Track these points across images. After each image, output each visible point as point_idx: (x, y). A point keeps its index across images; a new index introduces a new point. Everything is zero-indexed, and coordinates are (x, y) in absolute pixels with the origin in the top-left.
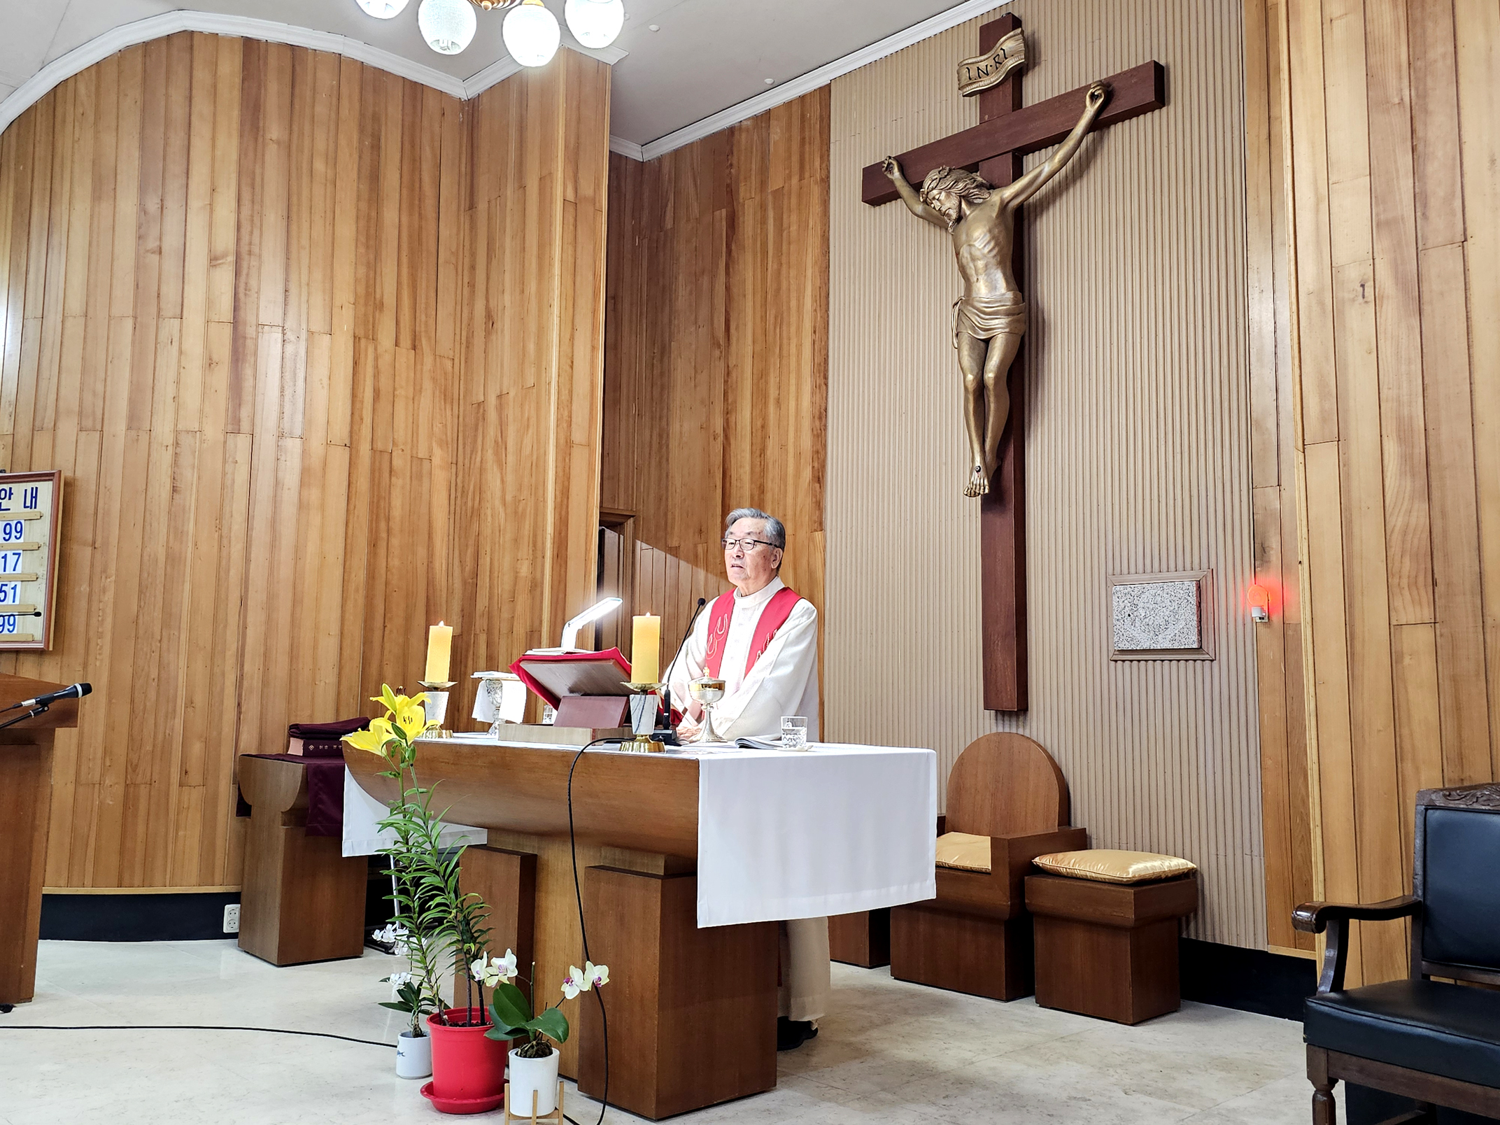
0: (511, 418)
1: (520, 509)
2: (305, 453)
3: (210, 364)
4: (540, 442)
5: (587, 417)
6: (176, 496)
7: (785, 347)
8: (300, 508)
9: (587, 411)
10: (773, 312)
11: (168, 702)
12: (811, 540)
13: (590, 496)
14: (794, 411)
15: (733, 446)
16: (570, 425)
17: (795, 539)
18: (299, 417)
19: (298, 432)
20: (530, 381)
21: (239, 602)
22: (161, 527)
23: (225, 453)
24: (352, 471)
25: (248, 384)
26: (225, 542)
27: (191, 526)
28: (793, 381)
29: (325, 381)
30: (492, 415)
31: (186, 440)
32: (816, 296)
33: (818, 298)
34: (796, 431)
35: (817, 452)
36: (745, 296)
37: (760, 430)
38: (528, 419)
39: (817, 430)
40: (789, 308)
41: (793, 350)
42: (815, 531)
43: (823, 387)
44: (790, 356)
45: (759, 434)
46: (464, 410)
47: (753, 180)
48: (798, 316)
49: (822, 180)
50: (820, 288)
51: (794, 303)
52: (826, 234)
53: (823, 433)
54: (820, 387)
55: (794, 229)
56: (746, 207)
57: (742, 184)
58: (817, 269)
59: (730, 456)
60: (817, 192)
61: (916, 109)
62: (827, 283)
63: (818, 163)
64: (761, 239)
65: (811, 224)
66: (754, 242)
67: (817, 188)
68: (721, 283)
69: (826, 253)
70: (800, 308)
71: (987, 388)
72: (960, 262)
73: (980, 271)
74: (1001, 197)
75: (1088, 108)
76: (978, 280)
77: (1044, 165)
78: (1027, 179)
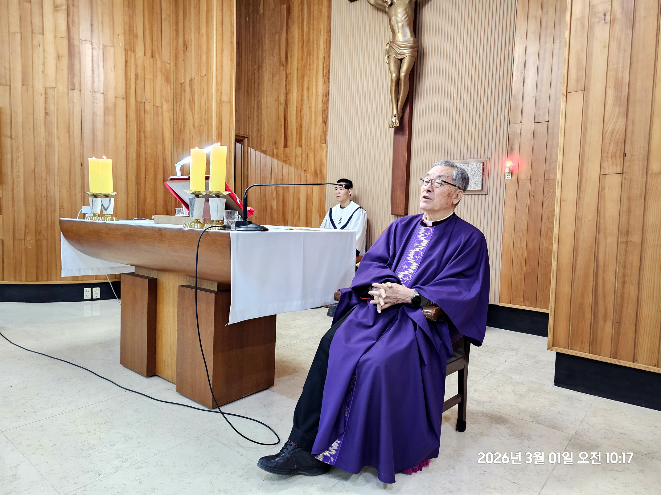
0: (196, 90)
1: (201, 129)
2: (105, 100)
3: (58, 57)
4: (209, 100)
5: (229, 90)
6: (48, 117)
7: (311, 65)
8: (105, 124)
9: (229, 87)
10: (307, 50)
11: (52, 206)
12: (321, 147)
13: (231, 125)
14: (315, 93)
15: (289, 108)
16: (222, 93)
17: (315, 147)
18: (102, 84)
19: (102, 91)
20: (204, 73)
21: (80, 165)
22: (42, 130)
23: (68, 97)
24: (127, 110)
25: (77, 67)
26: (72, 138)
27: (55, 131)
28: (314, 80)
29: (113, 69)
30: (188, 88)
31: (50, 92)
32: (325, 43)
33: (326, 43)
34: (316, 102)
35: (324, 111)
36: (294, 43)
37: (300, 101)
38: (204, 90)
39: (324, 101)
40: (313, 48)
41: (315, 66)
42: (323, 143)
43: (328, 82)
44: (313, 69)
45: (300, 103)
46: (176, 86)
48: (317, 52)
50: (327, 39)
51: (315, 46)
52: (330, 15)
53: (327, 102)
54: (326, 83)
55: (316, 13)
56: (295, 3)
58: (325, 31)
59: (288, 113)
62: (330, 37)
64: (301, 18)
65: (323, 11)
66: (298, 19)
68: (284, 37)
69: (329, 24)
70: (318, 49)
71: (401, 80)
72: (391, 24)
73: (400, 28)
76: (398, 32)
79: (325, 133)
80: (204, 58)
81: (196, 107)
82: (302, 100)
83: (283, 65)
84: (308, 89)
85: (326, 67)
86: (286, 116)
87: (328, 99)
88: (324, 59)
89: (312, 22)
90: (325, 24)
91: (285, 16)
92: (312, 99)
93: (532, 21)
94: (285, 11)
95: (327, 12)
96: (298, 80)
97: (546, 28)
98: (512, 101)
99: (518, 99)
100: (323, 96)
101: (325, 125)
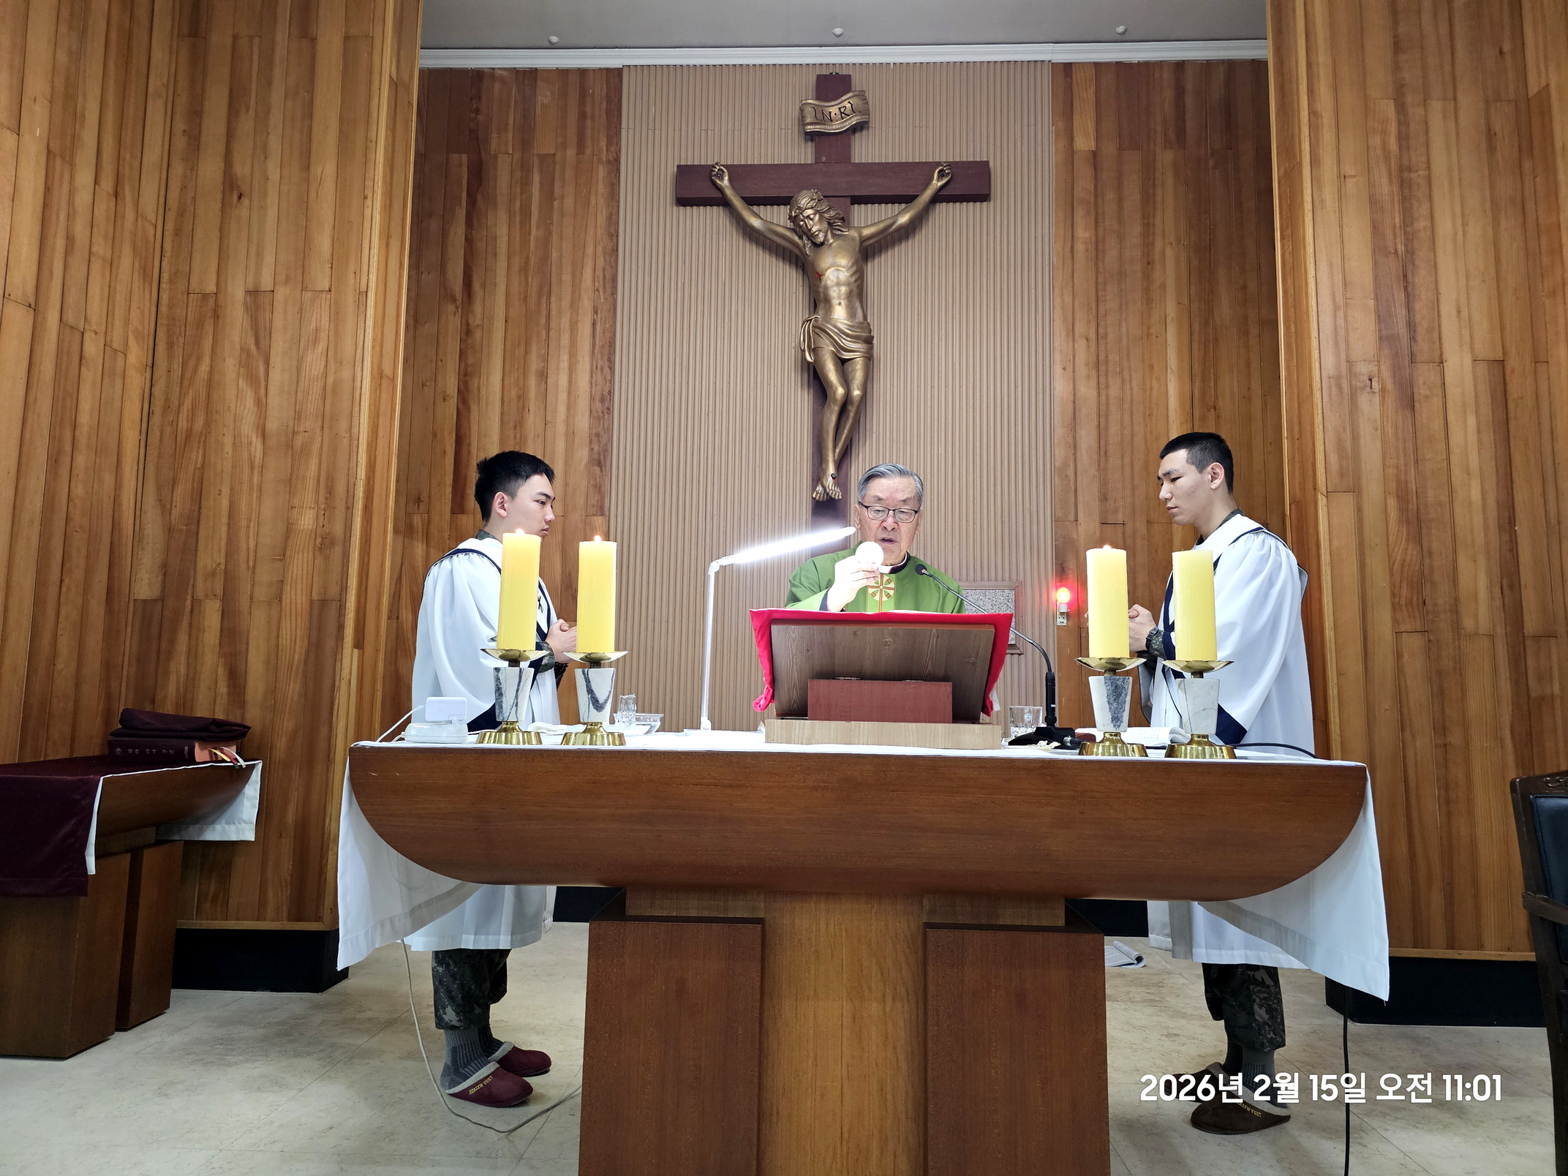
5: (393, 345)
7: (553, 318)
9: (394, 338)
10: (538, 280)
15: (473, 411)
16: (381, 352)
20: (321, 283)
28: (564, 357)
30: (236, 314)
32: (598, 277)
33: (601, 279)
34: (569, 409)
35: (598, 435)
36: (495, 255)
37: (515, 401)
38: (317, 330)
39: (597, 412)
40: (560, 281)
41: (565, 323)
42: (594, 515)
43: (607, 370)
44: (560, 330)
45: (514, 405)
46: (171, 299)
47: (510, 136)
48: (573, 292)
49: (608, 161)
50: (604, 269)
51: (567, 277)
52: (614, 217)
53: (606, 416)
54: (602, 369)
55: (569, 202)
56: (500, 161)
57: (494, 135)
58: (600, 249)
59: (469, 423)
60: (601, 172)
61: (730, 127)
62: (615, 267)
63: (603, 144)
64: (521, 201)
65: (593, 202)
66: (511, 201)
67: (601, 168)
68: (458, 233)
69: (612, 235)
70: (576, 284)
71: (852, 404)
72: (823, 283)
73: (844, 296)
74: (860, 235)
75: (934, 182)
76: (840, 304)
77: (896, 217)
78: (881, 226)
79: (599, 489)
80: (324, 242)
81: (275, 376)
82: (519, 397)
83: (454, 300)
84: (543, 375)
85: (604, 333)
86: (463, 432)
87: (608, 409)
88: (596, 312)
89: (555, 218)
90: (599, 232)
91: (465, 182)
92: (557, 400)
93: (1081, 345)
94: (466, 170)
95: (604, 210)
96: (508, 347)
97: (1107, 361)
98: (1056, 478)
99: (1067, 476)
100: (592, 399)
101: (601, 471)
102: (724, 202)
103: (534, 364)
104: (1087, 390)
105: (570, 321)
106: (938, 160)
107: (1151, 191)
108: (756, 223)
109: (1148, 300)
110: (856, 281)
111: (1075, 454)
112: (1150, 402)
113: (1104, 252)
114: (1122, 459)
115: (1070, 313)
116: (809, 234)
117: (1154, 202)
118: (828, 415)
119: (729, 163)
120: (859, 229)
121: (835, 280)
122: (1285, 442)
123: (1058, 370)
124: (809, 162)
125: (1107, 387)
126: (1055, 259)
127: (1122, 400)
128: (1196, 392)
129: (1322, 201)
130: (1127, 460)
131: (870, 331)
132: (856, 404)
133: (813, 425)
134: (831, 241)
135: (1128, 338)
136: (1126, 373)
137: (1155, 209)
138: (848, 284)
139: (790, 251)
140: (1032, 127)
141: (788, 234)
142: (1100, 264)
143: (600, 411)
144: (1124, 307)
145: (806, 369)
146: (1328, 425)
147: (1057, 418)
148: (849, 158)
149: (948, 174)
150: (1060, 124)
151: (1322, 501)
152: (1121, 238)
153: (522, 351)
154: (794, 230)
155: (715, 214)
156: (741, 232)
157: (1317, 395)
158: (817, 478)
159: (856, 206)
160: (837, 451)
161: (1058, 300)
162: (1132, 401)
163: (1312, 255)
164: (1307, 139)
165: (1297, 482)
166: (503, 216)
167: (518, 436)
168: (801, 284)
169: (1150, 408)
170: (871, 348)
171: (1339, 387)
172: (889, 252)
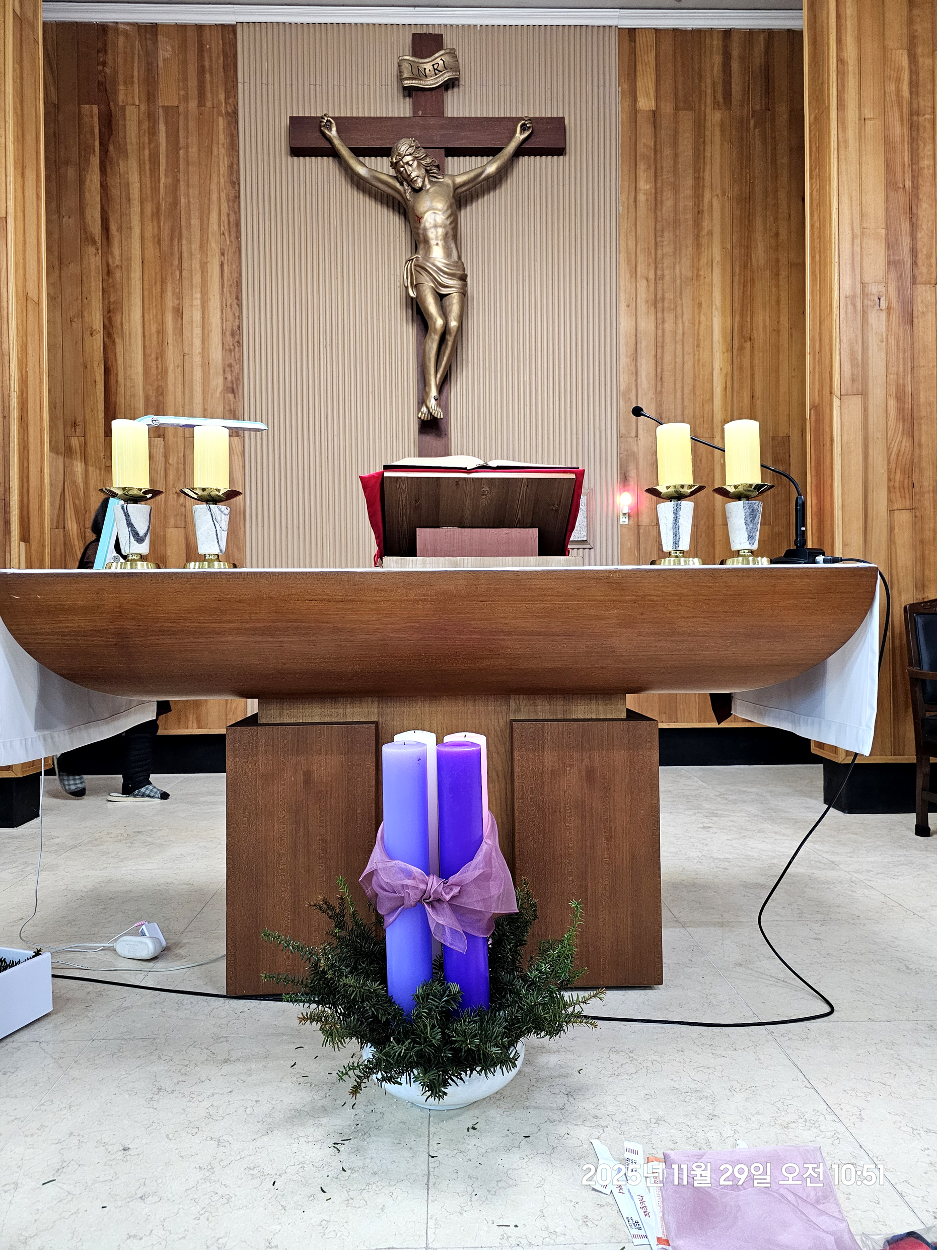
5: (36, 271)
7: (185, 260)
9: (36, 264)
10: (170, 225)
28: (197, 295)
32: (223, 222)
33: (226, 222)
34: (203, 342)
35: (230, 366)
36: (129, 200)
37: (155, 336)
39: (229, 345)
40: (189, 226)
41: (196, 265)
43: (235, 307)
44: (192, 270)
45: (155, 338)
47: (136, 86)
48: (202, 236)
49: (227, 113)
50: (228, 215)
51: (195, 222)
52: (235, 166)
53: (237, 349)
54: (231, 306)
55: (193, 150)
56: (127, 112)
57: (121, 87)
58: (223, 195)
59: (115, 354)
60: (221, 123)
61: (336, 83)
62: (238, 212)
63: (222, 97)
64: (150, 150)
65: (215, 152)
66: (141, 149)
67: (221, 119)
68: (93, 179)
69: (234, 183)
70: (204, 229)
71: (450, 334)
72: (422, 225)
73: (440, 238)
74: (454, 182)
75: (518, 135)
76: (437, 244)
77: (484, 167)
78: (472, 174)
82: (158, 332)
83: (94, 242)
84: (178, 312)
85: (231, 273)
86: (110, 363)
87: (238, 342)
88: (223, 254)
89: (182, 167)
90: (222, 181)
91: (97, 131)
92: (192, 334)
93: (642, 284)
94: (96, 119)
95: (226, 158)
96: (146, 287)
97: (663, 299)
98: (621, 401)
99: (629, 399)
100: (223, 333)
101: (235, 397)
102: (332, 153)
103: (170, 302)
104: (647, 324)
105: (201, 263)
106: (520, 116)
107: (701, 148)
108: (362, 171)
109: (698, 245)
110: (451, 223)
111: (636, 380)
112: (698, 335)
113: (662, 203)
114: (675, 384)
115: (633, 256)
116: (409, 179)
117: (704, 158)
118: (430, 344)
119: (336, 116)
120: (453, 176)
121: (433, 222)
122: (808, 357)
123: (623, 306)
124: (408, 116)
125: (663, 322)
126: (621, 208)
127: (675, 333)
128: (736, 325)
129: (846, 142)
130: (679, 385)
131: (464, 270)
132: (453, 334)
133: (418, 351)
134: (428, 186)
135: (681, 279)
136: (679, 309)
137: (704, 163)
138: (445, 226)
139: (394, 198)
140: (602, 88)
141: (390, 180)
142: (659, 213)
143: (231, 344)
144: (678, 251)
145: (410, 306)
146: (843, 338)
147: (623, 349)
148: (443, 113)
149: (529, 128)
150: (626, 86)
151: (836, 402)
152: (676, 189)
153: (159, 290)
154: (396, 178)
155: (325, 164)
156: (349, 181)
157: (836, 311)
158: (422, 401)
159: (450, 158)
160: (439, 376)
161: (623, 244)
162: (683, 334)
163: (836, 189)
164: (835, 84)
165: (817, 390)
166: (133, 164)
167: (160, 366)
168: (404, 229)
169: (698, 339)
170: (465, 285)
171: (854, 306)
172: (480, 201)
